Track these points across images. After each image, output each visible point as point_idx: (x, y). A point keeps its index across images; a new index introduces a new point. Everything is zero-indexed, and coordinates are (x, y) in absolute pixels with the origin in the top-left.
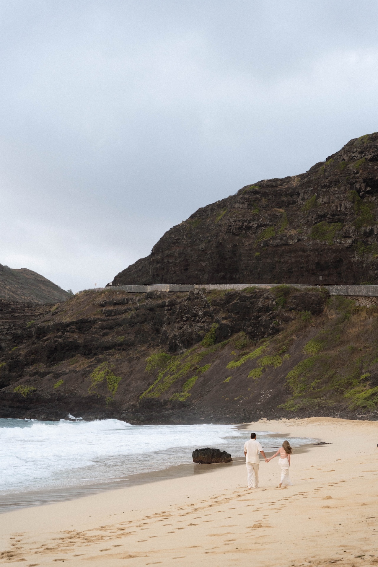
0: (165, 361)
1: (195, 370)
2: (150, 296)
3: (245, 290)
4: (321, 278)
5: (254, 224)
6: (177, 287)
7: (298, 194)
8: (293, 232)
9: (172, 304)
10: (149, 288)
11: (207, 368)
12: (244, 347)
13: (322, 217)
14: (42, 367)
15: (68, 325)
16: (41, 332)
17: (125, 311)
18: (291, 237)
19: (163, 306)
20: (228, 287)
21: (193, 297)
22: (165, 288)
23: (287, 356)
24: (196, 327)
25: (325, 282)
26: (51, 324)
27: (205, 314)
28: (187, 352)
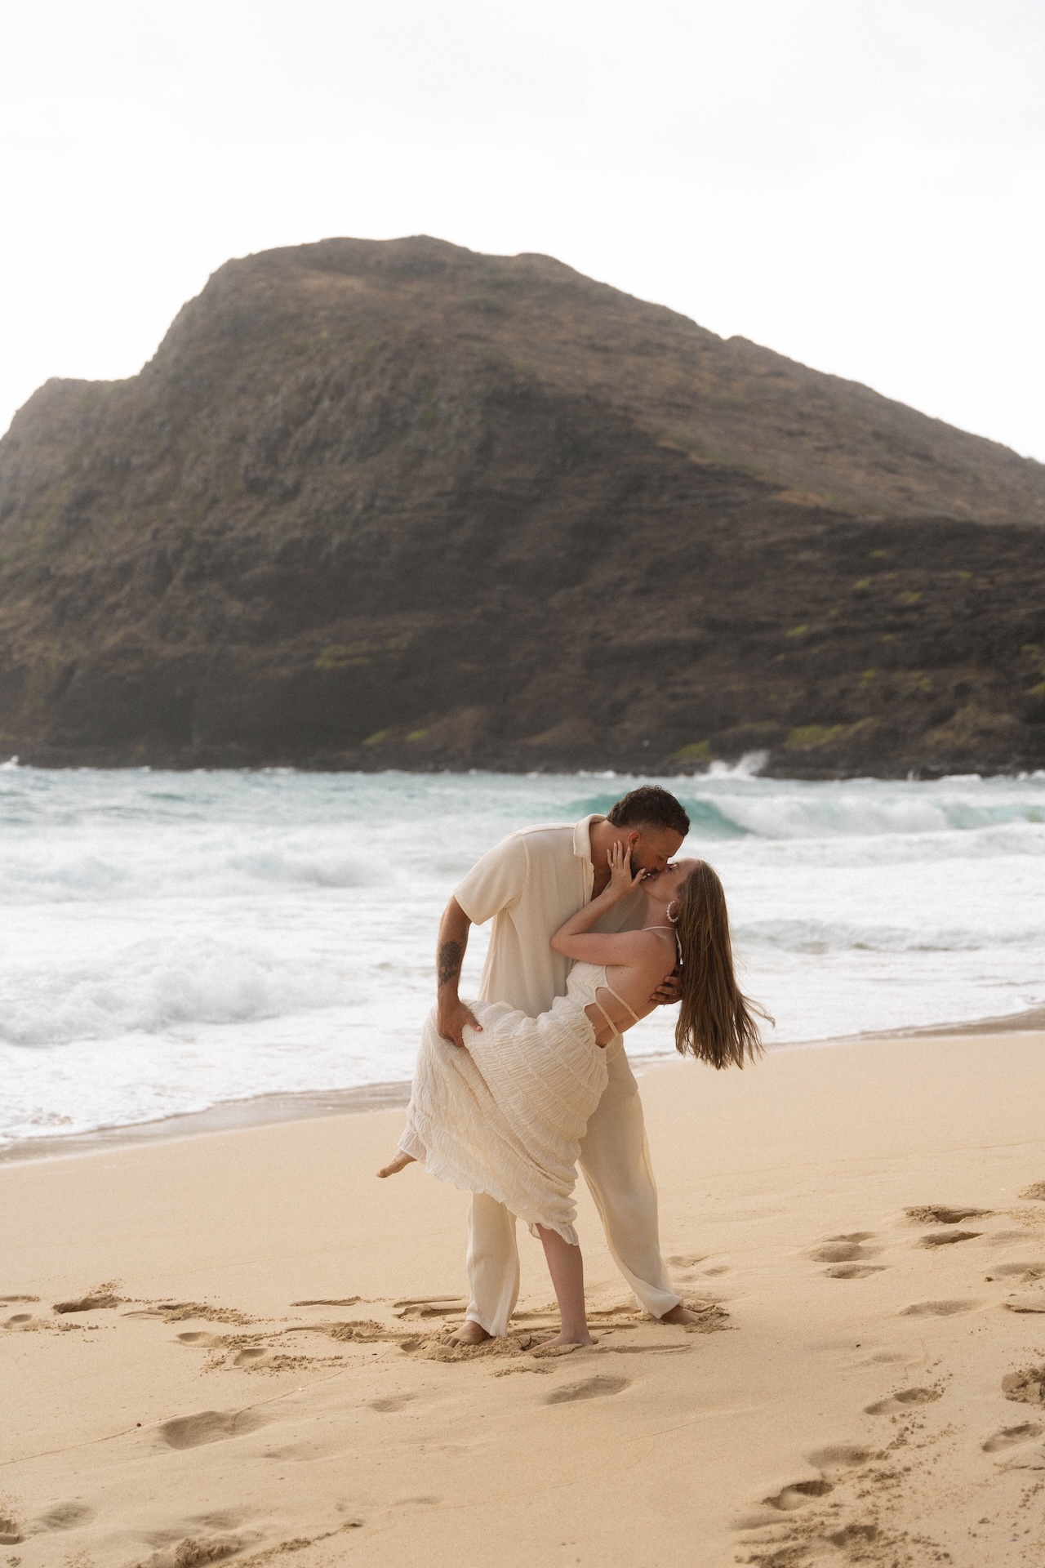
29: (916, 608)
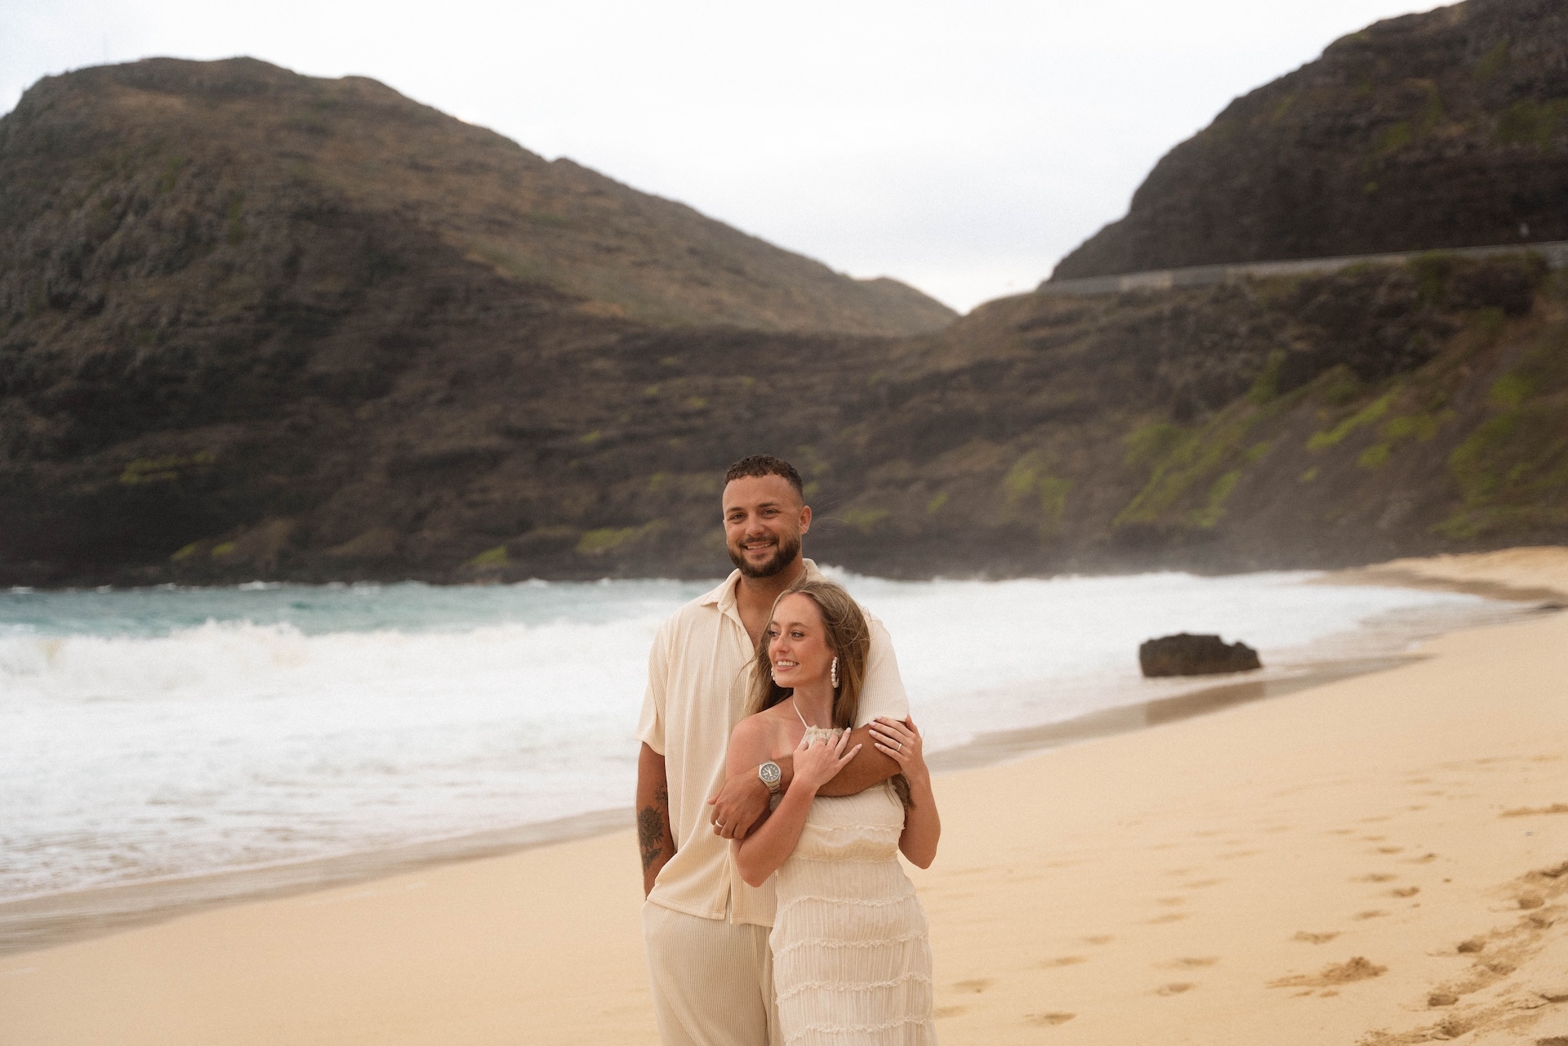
0: (1165, 443)
1: (1234, 458)
2: (1130, 299)
3: (1344, 272)
4: (1524, 230)
5: (1361, 121)
6: (1187, 276)
7: (1464, 41)
8: (1454, 130)
9: (1179, 315)
10: (1127, 283)
11: (1261, 452)
12: (1345, 399)
13: (1523, 90)
14: (902, 469)
15: (955, 374)
16: (899, 394)
17: (1076, 337)
18: (1450, 142)
19: (1156, 321)
20: (1306, 268)
21: (1227, 296)
22: (1162, 280)
23: (1448, 415)
24: (1236, 362)
25: (1534, 238)
26: (916, 375)
27: (1254, 331)
28: (1214, 418)
29: (702, 413)
